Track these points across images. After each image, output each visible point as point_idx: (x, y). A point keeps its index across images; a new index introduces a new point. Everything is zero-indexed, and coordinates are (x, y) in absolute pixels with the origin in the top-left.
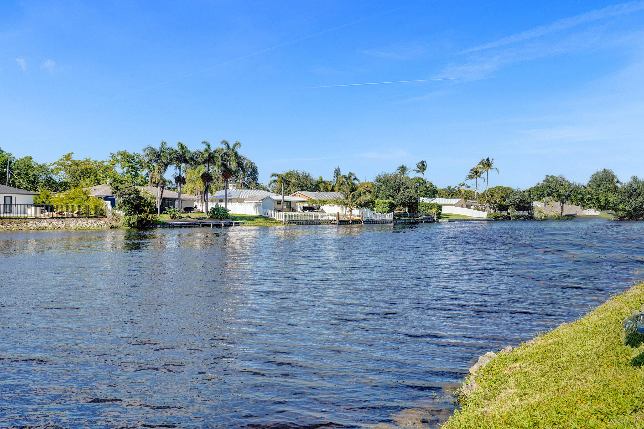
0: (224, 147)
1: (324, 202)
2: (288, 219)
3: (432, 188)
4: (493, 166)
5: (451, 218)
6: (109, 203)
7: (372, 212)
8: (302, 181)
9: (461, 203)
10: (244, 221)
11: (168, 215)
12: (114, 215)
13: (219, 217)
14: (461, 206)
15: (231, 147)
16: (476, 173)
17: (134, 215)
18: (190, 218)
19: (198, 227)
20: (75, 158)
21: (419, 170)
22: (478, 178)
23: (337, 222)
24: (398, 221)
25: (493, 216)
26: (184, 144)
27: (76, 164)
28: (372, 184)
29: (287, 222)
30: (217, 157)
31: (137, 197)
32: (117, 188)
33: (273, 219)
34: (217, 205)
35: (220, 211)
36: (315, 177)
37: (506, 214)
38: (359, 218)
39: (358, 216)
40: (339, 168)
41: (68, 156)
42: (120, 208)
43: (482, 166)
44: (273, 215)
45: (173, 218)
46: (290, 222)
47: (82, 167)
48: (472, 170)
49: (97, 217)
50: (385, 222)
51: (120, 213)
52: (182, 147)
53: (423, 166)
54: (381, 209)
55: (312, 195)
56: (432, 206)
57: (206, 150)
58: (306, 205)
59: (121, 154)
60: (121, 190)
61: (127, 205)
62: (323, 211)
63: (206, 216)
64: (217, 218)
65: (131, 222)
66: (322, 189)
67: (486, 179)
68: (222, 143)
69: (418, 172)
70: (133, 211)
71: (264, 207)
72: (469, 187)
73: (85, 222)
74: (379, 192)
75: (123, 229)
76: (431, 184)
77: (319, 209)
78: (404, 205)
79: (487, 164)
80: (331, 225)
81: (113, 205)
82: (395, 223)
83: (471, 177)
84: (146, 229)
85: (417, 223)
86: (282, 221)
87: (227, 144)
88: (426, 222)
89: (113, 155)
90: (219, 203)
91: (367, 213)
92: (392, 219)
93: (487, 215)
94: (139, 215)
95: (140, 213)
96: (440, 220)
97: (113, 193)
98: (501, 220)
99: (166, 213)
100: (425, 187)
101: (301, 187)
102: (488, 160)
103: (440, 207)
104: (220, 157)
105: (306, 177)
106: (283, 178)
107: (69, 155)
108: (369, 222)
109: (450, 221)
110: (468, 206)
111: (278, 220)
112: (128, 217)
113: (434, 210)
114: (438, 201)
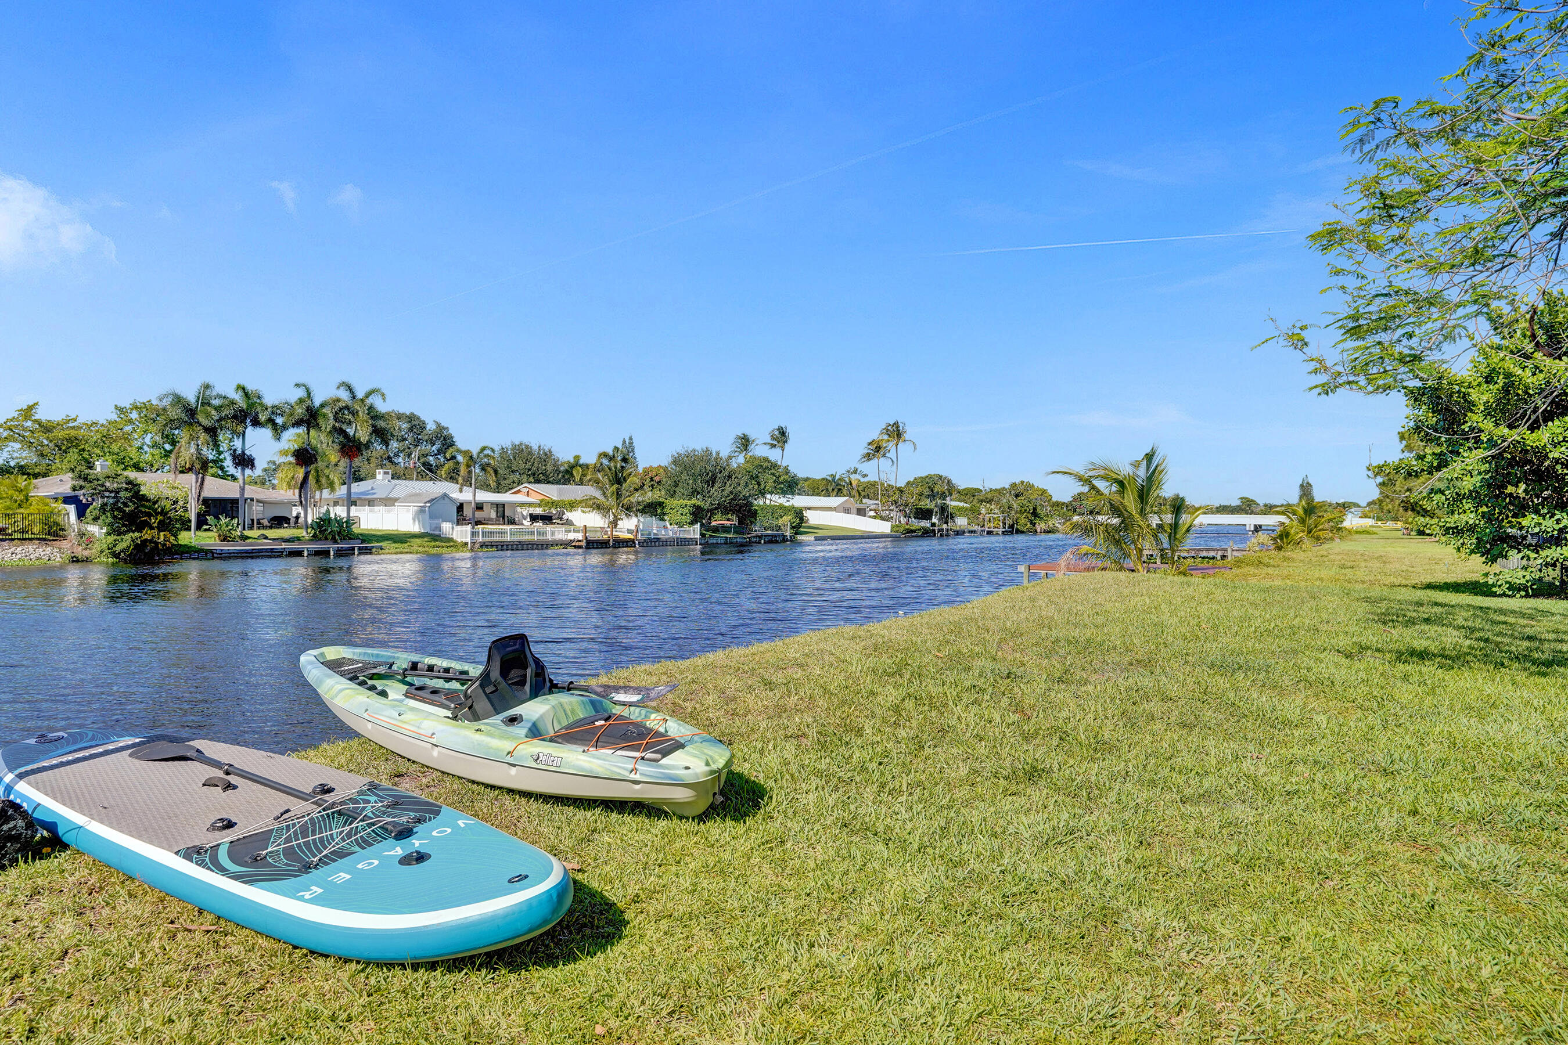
0: (344, 395)
1: (572, 505)
2: (481, 539)
3: (786, 477)
4: (907, 436)
5: (821, 533)
6: (72, 509)
7: (662, 523)
8: (536, 464)
9: (847, 506)
10: (383, 544)
11: (214, 534)
12: (82, 535)
13: (330, 537)
14: (847, 511)
15: (360, 395)
16: (878, 449)
17: (125, 533)
18: (266, 538)
19: (279, 556)
20: (43, 414)
21: (775, 443)
22: (882, 460)
23: (583, 544)
24: (711, 541)
25: (902, 529)
26: (250, 387)
27: (46, 428)
28: (665, 469)
29: (478, 546)
30: (325, 416)
31: (133, 497)
32: (85, 479)
33: (451, 540)
34: (328, 511)
35: (333, 523)
36: (564, 455)
37: (929, 525)
38: (631, 536)
39: (630, 531)
40: (631, 438)
41: (28, 412)
42: (96, 519)
43: (886, 437)
44: (450, 530)
45: (224, 540)
46: (483, 545)
47: (59, 434)
48: (870, 444)
49: (45, 539)
50: (684, 542)
51: (96, 530)
52: (247, 394)
53: (781, 437)
54: (679, 518)
55: (552, 492)
56: (785, 510)
57: (301, 401)
58: (539, 511)
59: (136, 408)
60: (96, 482)
61: (108, 514)
62: (569, 523)
63: (304, 534)
64: (326, 539)
65: (118, 549)
66: (577, 479)
67: (895, 460)
68: (338, 387)
69: (773, 446)
70: (124, 525)
71: (431, 517)
72: (865, 476)
73: (12, 550)
74: (676, 485)
75: (100, 563)
76: (787, 471)
77: (561, 519)
78: (724, 509)
79: (896, 432)
80: (572, 550)
81: (81, 514)
82: (705, 545)
83: (868, 457)
84: (157, 564)
85: (750, 543)
86: (466, 544)
87: (350, 389)
88: (770, 542)
89: (121, 410)
90: (331, 509)
91: (654, 527)
92: (698, 536)
93: (892, 527)
94: (137, 534)
95: (139, 529)
96: (799, 537)
97: (74, 489)
98: (917, 536)
99: (209, 530)
100: (774, 474)
101: (534, 474)
102: (896, 424)
103: (799, 514)
104: (331, 416)
105: (547, 456)
106: (471, 457)
107: (31, 408)
108: (652, 543)
109: (817, 539)
110: (861, 512)
111: (459, 540)
112: (113, 537)
113: (786, 519)
114: (798, 501)
